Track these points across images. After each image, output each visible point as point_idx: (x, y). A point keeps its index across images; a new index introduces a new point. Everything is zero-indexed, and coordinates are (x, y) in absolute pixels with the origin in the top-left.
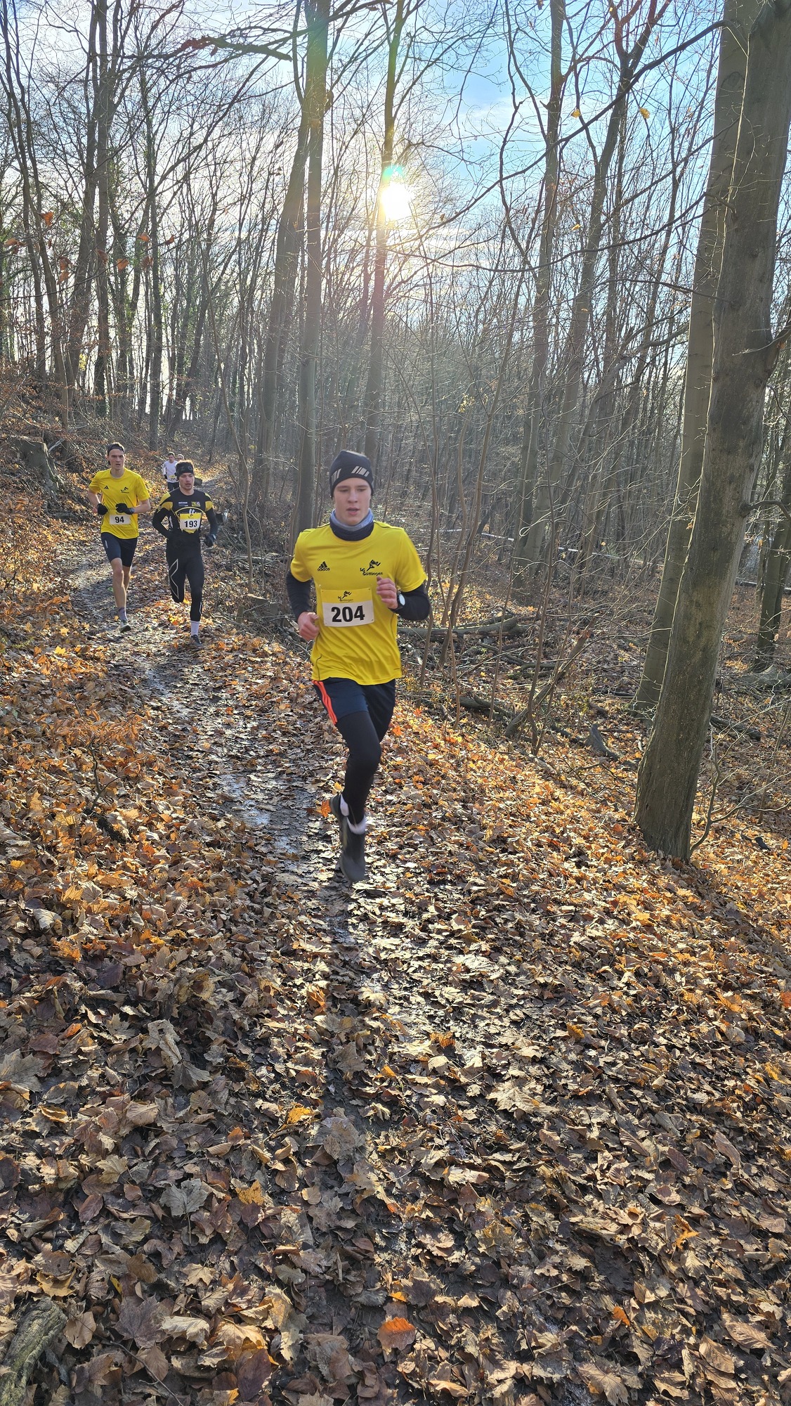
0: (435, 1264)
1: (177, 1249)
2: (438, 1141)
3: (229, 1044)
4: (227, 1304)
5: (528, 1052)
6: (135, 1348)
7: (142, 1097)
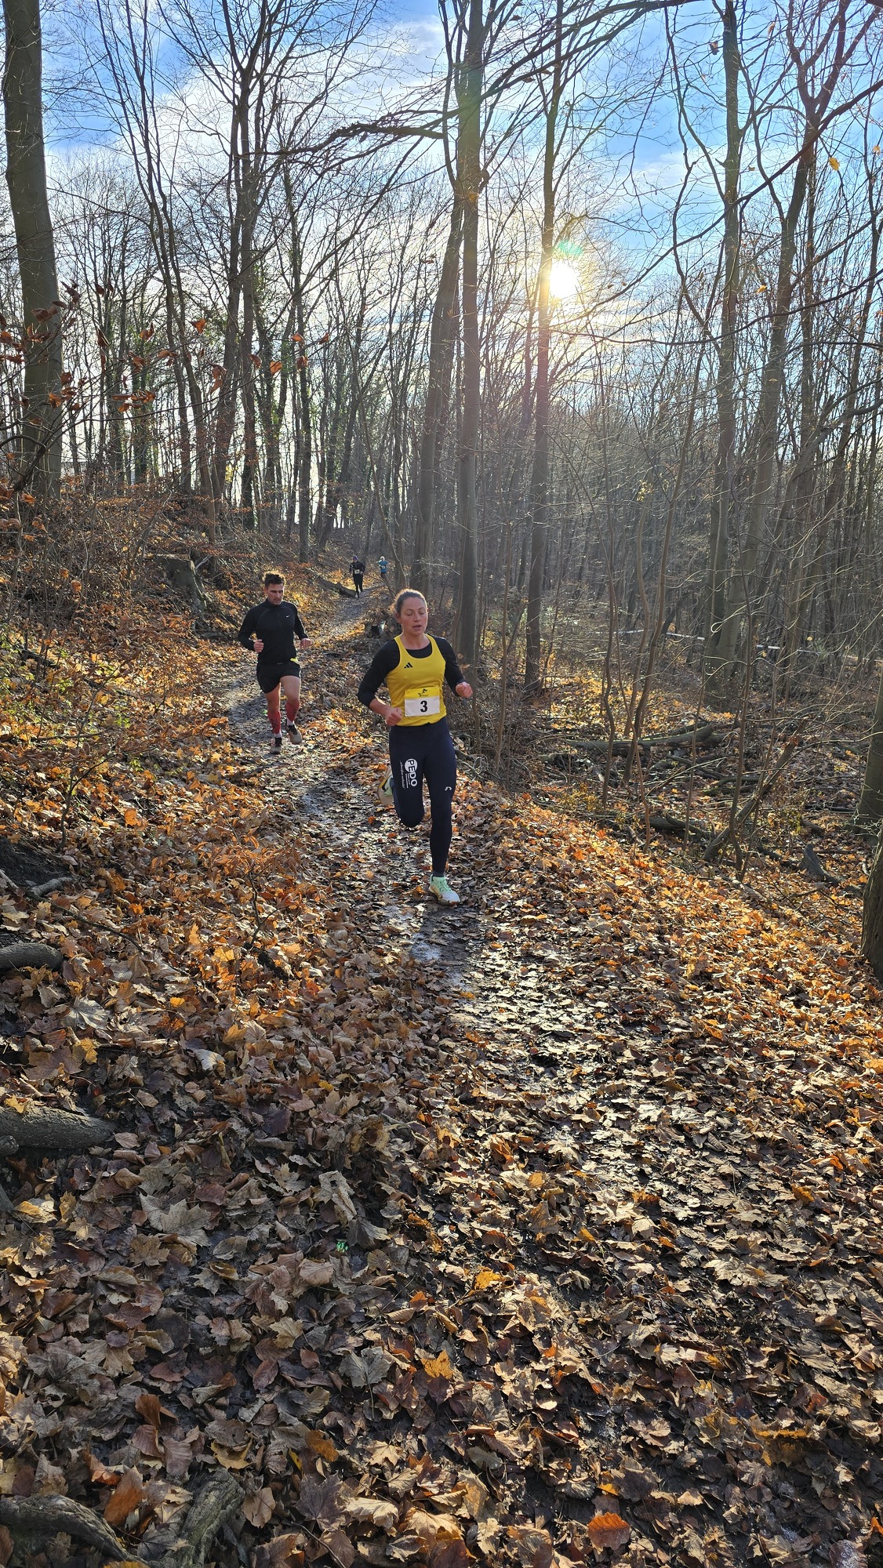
0: (649, 1454)
1: (359, 1423)
2: (646, 1315)
3: (408, 1201)
4: (415, 1487)
5: (746, 1216)
6: (318, 1531)
7: (315, 1255)
